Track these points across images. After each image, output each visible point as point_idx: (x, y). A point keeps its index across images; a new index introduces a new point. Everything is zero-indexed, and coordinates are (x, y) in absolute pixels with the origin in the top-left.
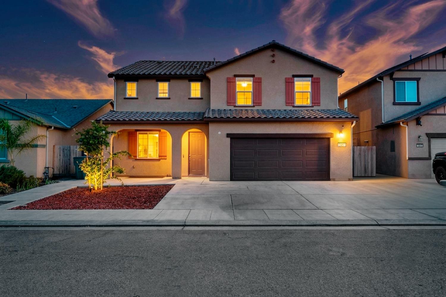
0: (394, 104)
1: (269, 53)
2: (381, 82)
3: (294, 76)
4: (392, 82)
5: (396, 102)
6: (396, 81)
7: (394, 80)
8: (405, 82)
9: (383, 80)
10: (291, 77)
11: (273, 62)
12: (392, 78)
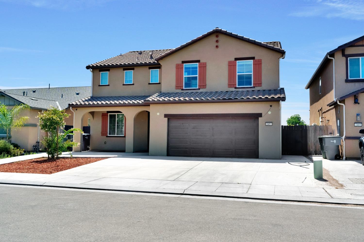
0: (347, 81)
1: (213, 38)
2: (332, 60)
3: (236, 59)
4: (344, 58)
5: (349, 79)
6: (349, 58)
7: (347, 56)
8: (359, 58)
9: (334, 58)
10: (234, 60)
11: (217, 47)
12: (344, 55)
